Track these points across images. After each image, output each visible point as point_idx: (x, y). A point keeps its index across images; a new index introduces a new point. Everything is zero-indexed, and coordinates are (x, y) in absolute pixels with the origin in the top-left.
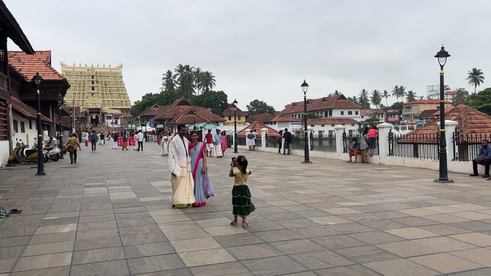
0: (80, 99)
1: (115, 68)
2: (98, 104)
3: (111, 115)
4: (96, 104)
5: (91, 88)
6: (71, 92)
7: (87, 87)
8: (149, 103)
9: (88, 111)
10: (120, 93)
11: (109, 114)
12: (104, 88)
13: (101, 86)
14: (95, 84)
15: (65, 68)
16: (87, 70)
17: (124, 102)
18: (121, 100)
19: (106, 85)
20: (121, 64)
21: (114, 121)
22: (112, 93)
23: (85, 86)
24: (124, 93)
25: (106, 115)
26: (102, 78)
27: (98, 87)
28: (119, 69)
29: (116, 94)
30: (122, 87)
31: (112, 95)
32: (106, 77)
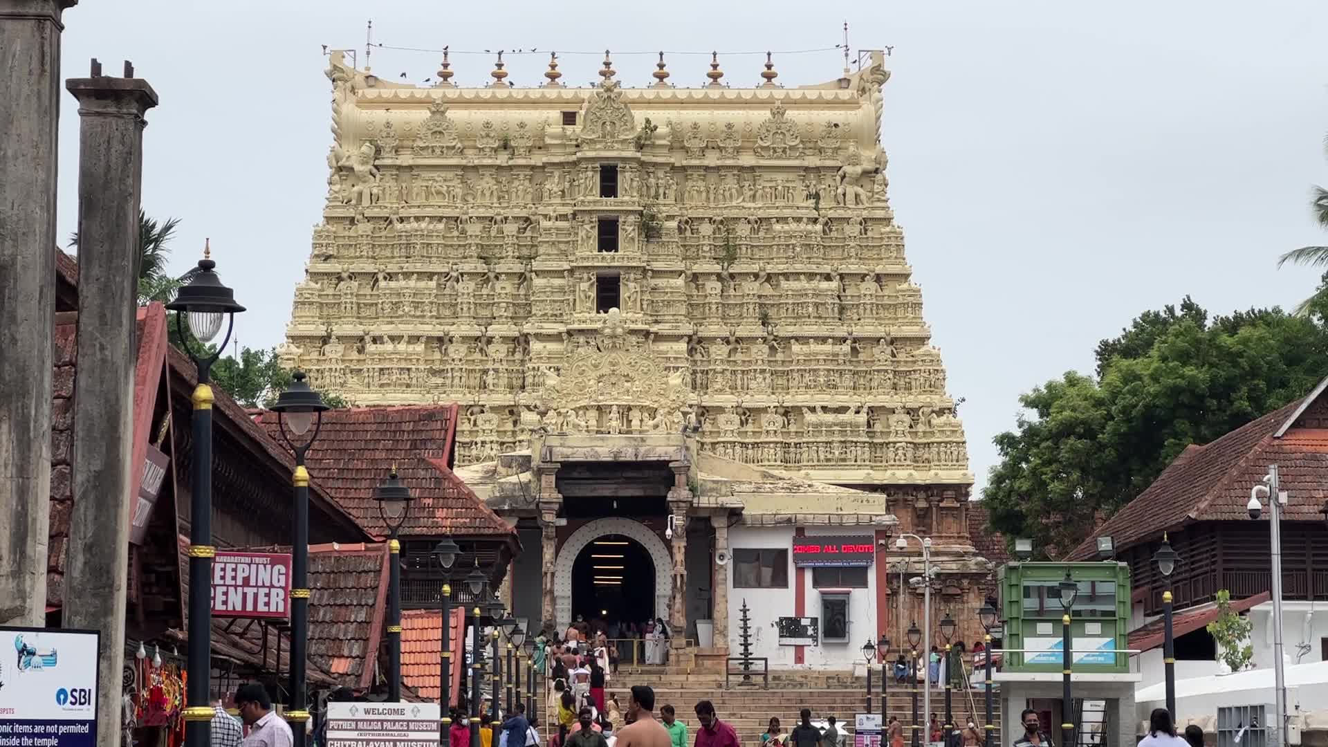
0: (485, 399)
1: (812, 95)
2: (653, 413)
3: (784, 542)
4: (635, 416)
5: (587, 289)
6: (406, 329)
7: (557, 282)
8: (1201, 398)
9: (549, 493)
10: (858, 331)
11: (760, 527)
12: (713, 286)
13: (680, 266)
14: (629, 252)
15: (364, 103)
16: (555, 115)
17: (899, 422)
18: (870, 400)
19: (732, 259)
20: (877, 55)
21: (813, 608)
22: (784, 331)
23: (536, 265)
24: (895, 331)
25: (726, 543)
26: (696, 184)
27: (657, 274)
28: (852, 104)
29: (824, 340)
30: (878, 278)
31: (780, 356)
32: (731, 182)
